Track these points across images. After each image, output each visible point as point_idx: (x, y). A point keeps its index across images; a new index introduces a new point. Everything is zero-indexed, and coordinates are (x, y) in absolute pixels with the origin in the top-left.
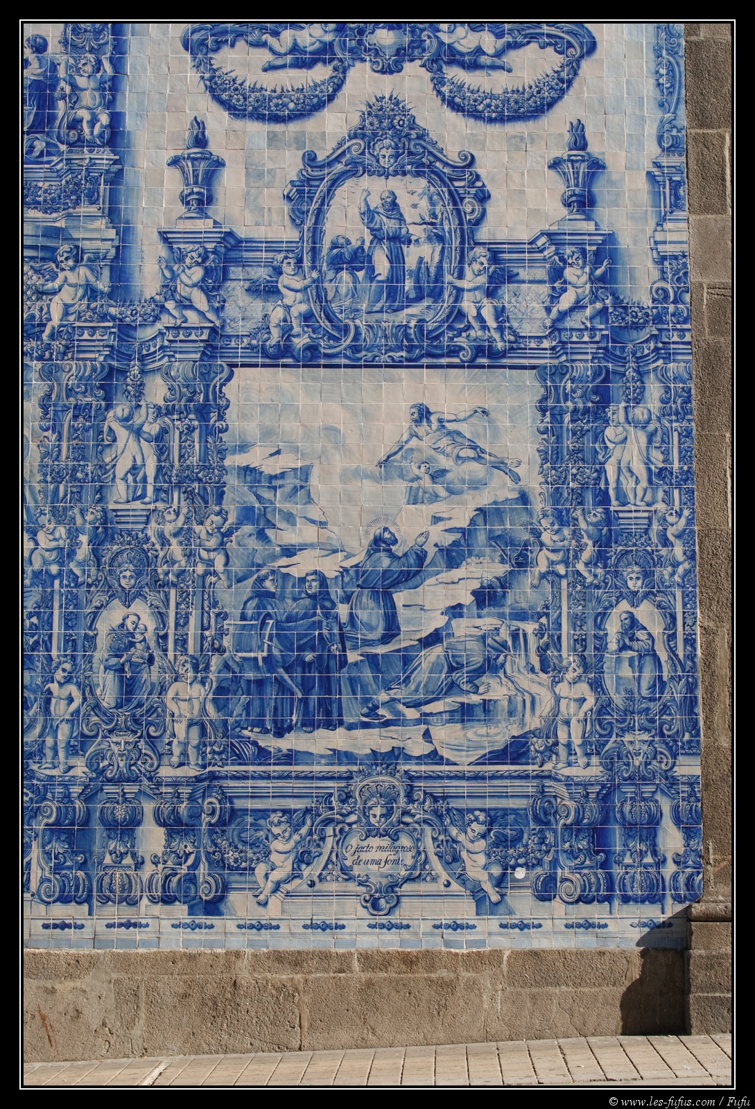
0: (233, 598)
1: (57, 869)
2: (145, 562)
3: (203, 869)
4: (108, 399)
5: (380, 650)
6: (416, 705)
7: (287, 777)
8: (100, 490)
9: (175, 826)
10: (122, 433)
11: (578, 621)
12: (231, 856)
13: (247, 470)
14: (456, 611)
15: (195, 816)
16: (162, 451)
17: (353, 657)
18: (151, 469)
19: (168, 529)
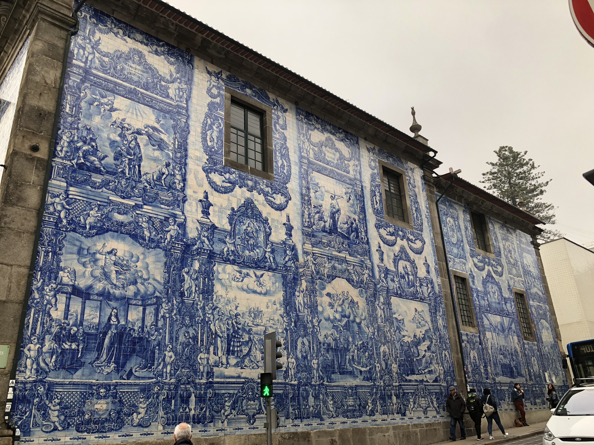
0: (398, 346)
1: (382, 406)
2: (385, 337)
3: (402, 406)
4: (375, 299)
5: (418, 358)
6: (424, 370)
7: (410, 385)
8: (377, 320)
9: (398, 397)
10: (378, 307)
11: (439, 353)
12: (405, 403)
13: (396, 318)
14: (425, 351)
15: (399, 393)
16: (384, 312)
17: (415, 360)
18: (383, 316)
19: (387, 330)
